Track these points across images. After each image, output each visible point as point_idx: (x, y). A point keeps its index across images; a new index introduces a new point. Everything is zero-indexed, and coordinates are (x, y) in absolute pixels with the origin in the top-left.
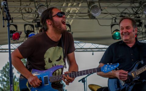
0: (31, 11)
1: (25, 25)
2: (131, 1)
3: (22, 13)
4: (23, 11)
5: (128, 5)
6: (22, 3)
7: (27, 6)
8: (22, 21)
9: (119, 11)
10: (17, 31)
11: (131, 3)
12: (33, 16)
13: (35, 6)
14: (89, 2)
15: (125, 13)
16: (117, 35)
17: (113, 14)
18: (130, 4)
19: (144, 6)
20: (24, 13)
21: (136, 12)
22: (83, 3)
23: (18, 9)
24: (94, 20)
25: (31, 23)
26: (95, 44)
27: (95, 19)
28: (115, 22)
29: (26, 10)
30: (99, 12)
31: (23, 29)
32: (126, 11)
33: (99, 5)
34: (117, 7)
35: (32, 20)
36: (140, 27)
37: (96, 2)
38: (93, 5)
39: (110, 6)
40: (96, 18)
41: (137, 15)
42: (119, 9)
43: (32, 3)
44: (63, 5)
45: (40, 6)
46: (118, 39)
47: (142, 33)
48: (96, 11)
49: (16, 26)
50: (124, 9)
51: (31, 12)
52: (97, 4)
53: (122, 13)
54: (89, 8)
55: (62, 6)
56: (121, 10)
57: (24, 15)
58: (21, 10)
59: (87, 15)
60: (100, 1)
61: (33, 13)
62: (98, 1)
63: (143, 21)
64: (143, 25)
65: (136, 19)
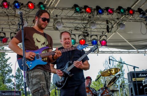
1: (11, 33)
2: (82, 19)
4: (10, 23)
5: (80, 22)
6: (9, 18)
7: (13, 20)
8: (9, 30)
10: (5, 37)
12: (16, 27)
13: (19, 20)
15: (78, 27)
17: (70, 28)
19: (91, 23)
21: (84, 27)
23: (7, 22)
24: (57, 31)
25: (15, 32)
28: (71, 33)
29: (11, 23)
31: (10, 36)
32: (79, 26)
34: (73, 23)
35: (15, 30)
36: (87, 37)
38: (57, 21)
39: (68, 22)
40: (59, 29)
41: (86, 29)
43: (15, 18)
47: (89, 41)
48: (59, 25)
49: (5, 34)
50: (78, 24)
52: (60, 20)
53: (76, 27)
54: (55, 23)
56: (75, 25)
57: (10, 26)
59: (52, 27)
60: (62, 19)
61: (16, 25)
62: (60, 18)
63: (89, 33)
64: (89, 36)
65: (85, 31)
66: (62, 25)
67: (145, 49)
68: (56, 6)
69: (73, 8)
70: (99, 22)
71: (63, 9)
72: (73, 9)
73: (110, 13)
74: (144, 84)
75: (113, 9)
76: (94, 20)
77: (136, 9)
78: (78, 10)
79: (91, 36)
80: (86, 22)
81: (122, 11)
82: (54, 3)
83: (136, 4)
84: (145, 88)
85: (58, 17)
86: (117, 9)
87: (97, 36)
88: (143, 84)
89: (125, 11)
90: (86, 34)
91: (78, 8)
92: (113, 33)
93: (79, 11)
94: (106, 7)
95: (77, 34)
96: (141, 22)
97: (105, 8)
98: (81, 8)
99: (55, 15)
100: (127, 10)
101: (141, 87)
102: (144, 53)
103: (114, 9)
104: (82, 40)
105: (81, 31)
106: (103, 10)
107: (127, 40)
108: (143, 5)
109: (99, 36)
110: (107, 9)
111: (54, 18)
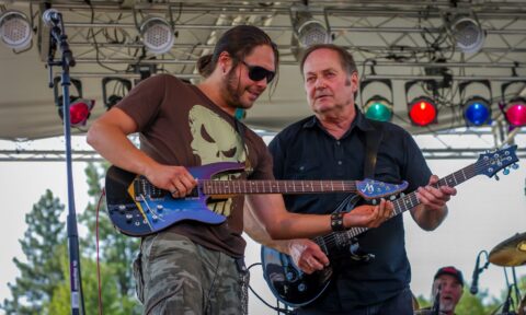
0: (124, 40)
1: (106, 81)
2: (420, 12)
3: (96, 43)
4: (101, 38)
5: (411, 23)
6: (97, 14)
7: (111, 22)
8: (96, 68)
9: (385, 41)
10: (81, 97)
11: (420, 18)
12: (129, 54)
13: (136, 24)
14: (297, 13)
15: (402, 48)
16: (379, 113)
17: (367, 51)
18: (416, 20)
19: (457, 26)
20: (102, 45)
21: (433, 46)
22: (279, 16)
23: (85, 32)
25: (124, 76)
28: (373, 73)
29: (107, 36)
31: (101, 93)
32: (405, 42)
33: (324, 22)
34: (377, 29)
35: (124, 67)
36: (446, 90)
37: (318, 13)
38: (307, 23)
39: (356, 25)
41: (438, 54)
42: (383, 34)
43: (125, 14)
44: (216, 20)
45: (151, 24)
47: (453, 107)
48: (315, 39)
49: (78, 84)
50: (400, 35)
51: (122, 43)
52: (319, 19)
53: (392, 47)
54: (296, 31)
55: (215, 24)
56: (391, 38)
57: (102, 50)
58: (93, 36)
60: (329, 11)
61: (129, 45)
62: (322, 9)
63: (455, 71)
64: (455, 84)
65: (434, 64)
70: (498, 24)
76: (474, 13)
79: (462, 86)
80: (438, 23)
85: (313, 6)
87: (486, 83)
90: (439, 78)
95: (398, 78)
104: (423, 106)
105: (417, 64)
109: (496, 86)
111: (293, 9)
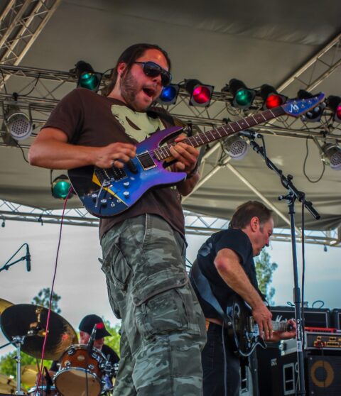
14: (8, 105)
16: (63, 189)
24: (15, 148)
26: (10, 201)
27: (16, 146)
30: (28, 131)
33: (28, 114)
37: (24, 107)
38: (15, 114)
40: (19, 143)
46: (64, 198)
48: (20, 127)
52: (24, 112)
54: (6, 119)
60: (32, 106)
62: (27, 105)
66: (29, 130)
67: (328, 229)
68: (17, 64)
69: (72, 74)
71: (39, 75)
72: (74, 77)
73: (199, 101)
74: (283, 353)
75: (210, 89)
77: (293, 94)
78: (89, 82)
81: (242, 95)
82: (11, 54)
83: (298, 74)
84: (285, 366)
85: (21, 101)
86: (225, 90)
88: (280, 351)
89: (251, 96)
91: (90, 78)
92: (215, 168)
93: (91, 86)
94: (187, 78)
96: (308, 137)
97: (185, 80)
98: (99, 76)
99: (11, 92)
100: (258, 95)
101: (274, 362)
102: (325, 241)
103: (213, 87)
106: (177, 88)
107: (262, 193)
108: (319, 82)
110: (190, 85)
111: (5, 102)
